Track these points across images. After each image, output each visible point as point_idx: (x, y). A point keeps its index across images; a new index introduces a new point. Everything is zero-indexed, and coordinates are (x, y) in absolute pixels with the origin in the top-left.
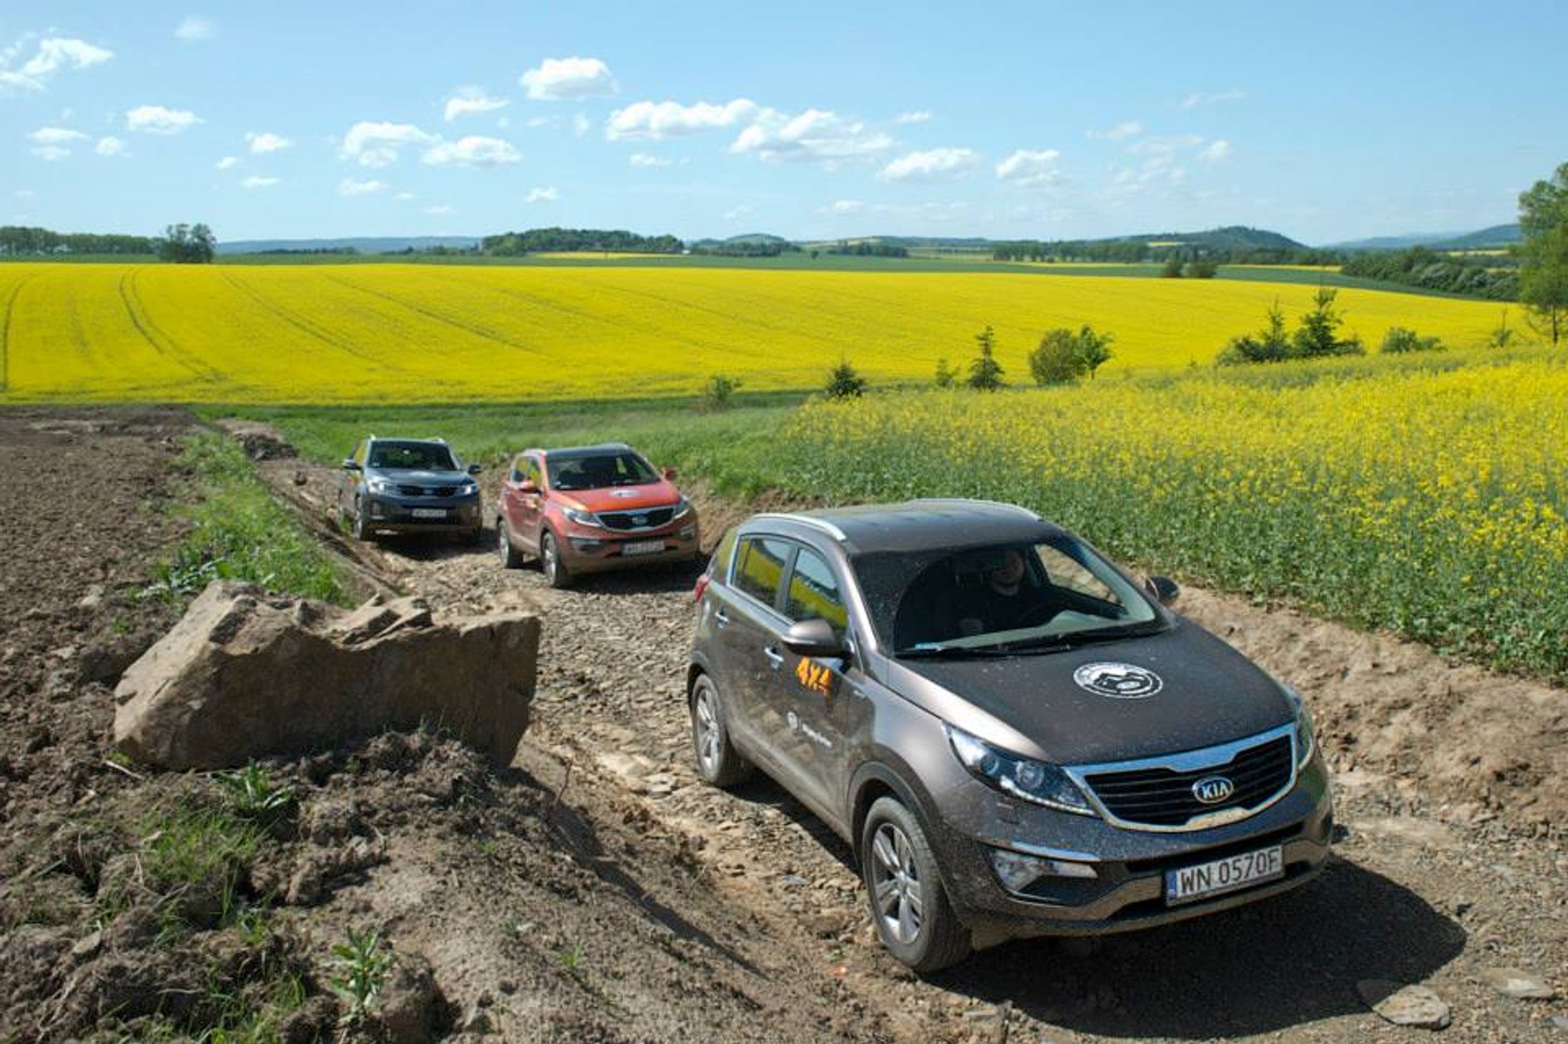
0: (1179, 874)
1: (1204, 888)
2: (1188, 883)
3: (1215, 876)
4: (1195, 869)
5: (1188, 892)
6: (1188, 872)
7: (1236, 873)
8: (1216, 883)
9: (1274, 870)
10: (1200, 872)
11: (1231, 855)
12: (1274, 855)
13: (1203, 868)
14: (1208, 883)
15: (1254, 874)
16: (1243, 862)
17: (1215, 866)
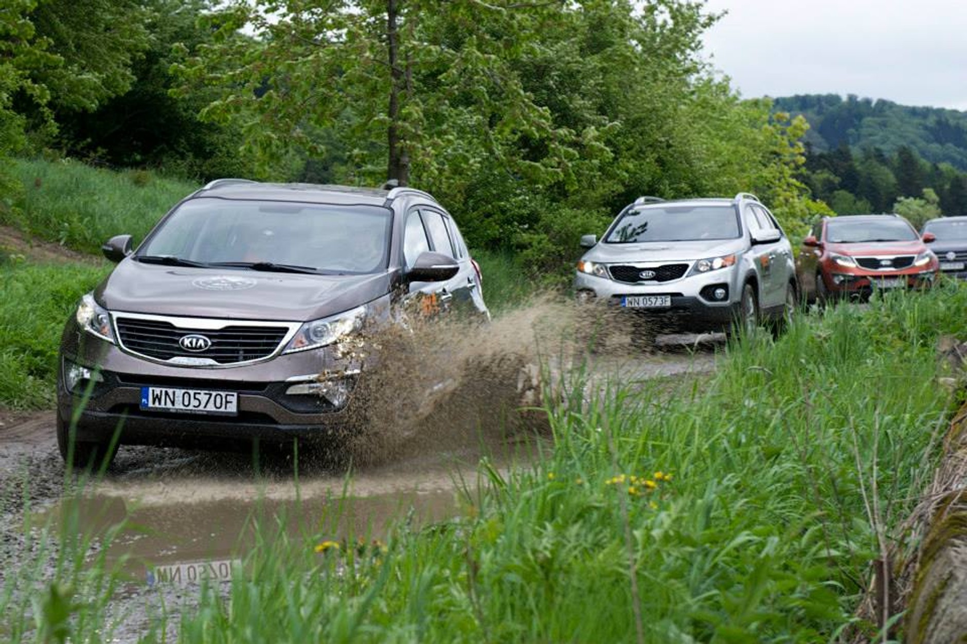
0: (151, 389)
1: (169, 405)
2: (157, 398)
3: (179, 400)
4: (164, 390)
5: (157, 405)
6: (158, 391)
7: (197, 403)
8: (179, 406)
9: (229, 410)
10: (167, 393)
11: (192, 388)
12: (229, 398)
13: (170, 391)
14: (173, 403)
15: (211, 408)
16: (203, 396)
17: (179, 392)
